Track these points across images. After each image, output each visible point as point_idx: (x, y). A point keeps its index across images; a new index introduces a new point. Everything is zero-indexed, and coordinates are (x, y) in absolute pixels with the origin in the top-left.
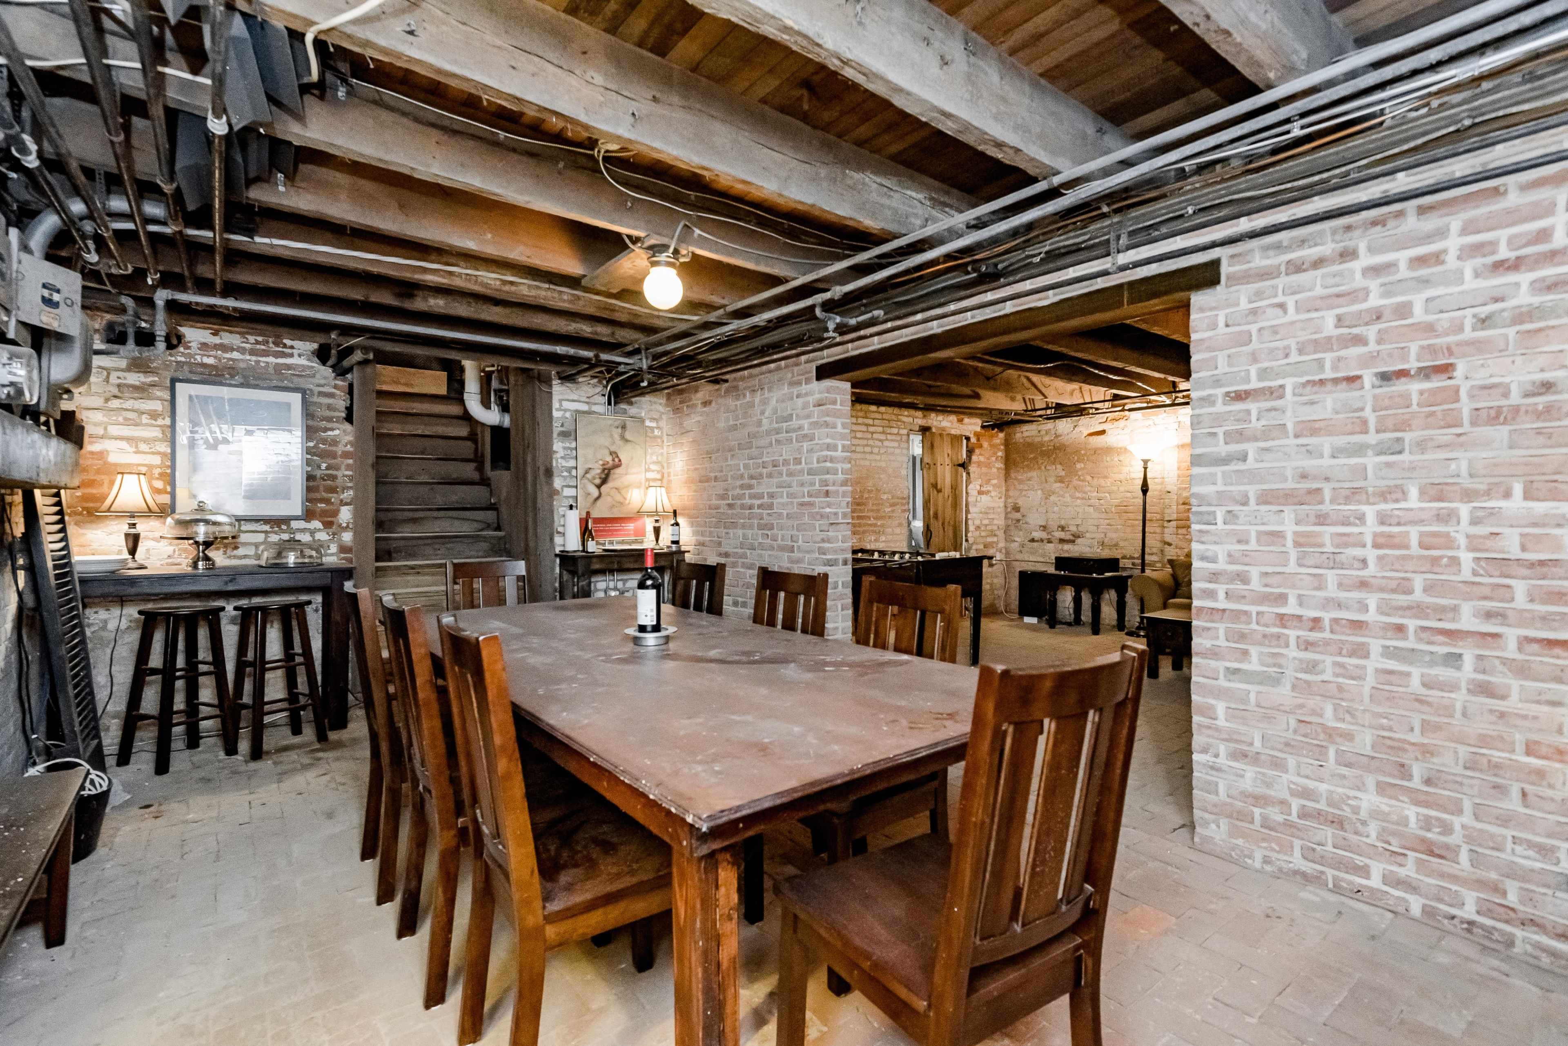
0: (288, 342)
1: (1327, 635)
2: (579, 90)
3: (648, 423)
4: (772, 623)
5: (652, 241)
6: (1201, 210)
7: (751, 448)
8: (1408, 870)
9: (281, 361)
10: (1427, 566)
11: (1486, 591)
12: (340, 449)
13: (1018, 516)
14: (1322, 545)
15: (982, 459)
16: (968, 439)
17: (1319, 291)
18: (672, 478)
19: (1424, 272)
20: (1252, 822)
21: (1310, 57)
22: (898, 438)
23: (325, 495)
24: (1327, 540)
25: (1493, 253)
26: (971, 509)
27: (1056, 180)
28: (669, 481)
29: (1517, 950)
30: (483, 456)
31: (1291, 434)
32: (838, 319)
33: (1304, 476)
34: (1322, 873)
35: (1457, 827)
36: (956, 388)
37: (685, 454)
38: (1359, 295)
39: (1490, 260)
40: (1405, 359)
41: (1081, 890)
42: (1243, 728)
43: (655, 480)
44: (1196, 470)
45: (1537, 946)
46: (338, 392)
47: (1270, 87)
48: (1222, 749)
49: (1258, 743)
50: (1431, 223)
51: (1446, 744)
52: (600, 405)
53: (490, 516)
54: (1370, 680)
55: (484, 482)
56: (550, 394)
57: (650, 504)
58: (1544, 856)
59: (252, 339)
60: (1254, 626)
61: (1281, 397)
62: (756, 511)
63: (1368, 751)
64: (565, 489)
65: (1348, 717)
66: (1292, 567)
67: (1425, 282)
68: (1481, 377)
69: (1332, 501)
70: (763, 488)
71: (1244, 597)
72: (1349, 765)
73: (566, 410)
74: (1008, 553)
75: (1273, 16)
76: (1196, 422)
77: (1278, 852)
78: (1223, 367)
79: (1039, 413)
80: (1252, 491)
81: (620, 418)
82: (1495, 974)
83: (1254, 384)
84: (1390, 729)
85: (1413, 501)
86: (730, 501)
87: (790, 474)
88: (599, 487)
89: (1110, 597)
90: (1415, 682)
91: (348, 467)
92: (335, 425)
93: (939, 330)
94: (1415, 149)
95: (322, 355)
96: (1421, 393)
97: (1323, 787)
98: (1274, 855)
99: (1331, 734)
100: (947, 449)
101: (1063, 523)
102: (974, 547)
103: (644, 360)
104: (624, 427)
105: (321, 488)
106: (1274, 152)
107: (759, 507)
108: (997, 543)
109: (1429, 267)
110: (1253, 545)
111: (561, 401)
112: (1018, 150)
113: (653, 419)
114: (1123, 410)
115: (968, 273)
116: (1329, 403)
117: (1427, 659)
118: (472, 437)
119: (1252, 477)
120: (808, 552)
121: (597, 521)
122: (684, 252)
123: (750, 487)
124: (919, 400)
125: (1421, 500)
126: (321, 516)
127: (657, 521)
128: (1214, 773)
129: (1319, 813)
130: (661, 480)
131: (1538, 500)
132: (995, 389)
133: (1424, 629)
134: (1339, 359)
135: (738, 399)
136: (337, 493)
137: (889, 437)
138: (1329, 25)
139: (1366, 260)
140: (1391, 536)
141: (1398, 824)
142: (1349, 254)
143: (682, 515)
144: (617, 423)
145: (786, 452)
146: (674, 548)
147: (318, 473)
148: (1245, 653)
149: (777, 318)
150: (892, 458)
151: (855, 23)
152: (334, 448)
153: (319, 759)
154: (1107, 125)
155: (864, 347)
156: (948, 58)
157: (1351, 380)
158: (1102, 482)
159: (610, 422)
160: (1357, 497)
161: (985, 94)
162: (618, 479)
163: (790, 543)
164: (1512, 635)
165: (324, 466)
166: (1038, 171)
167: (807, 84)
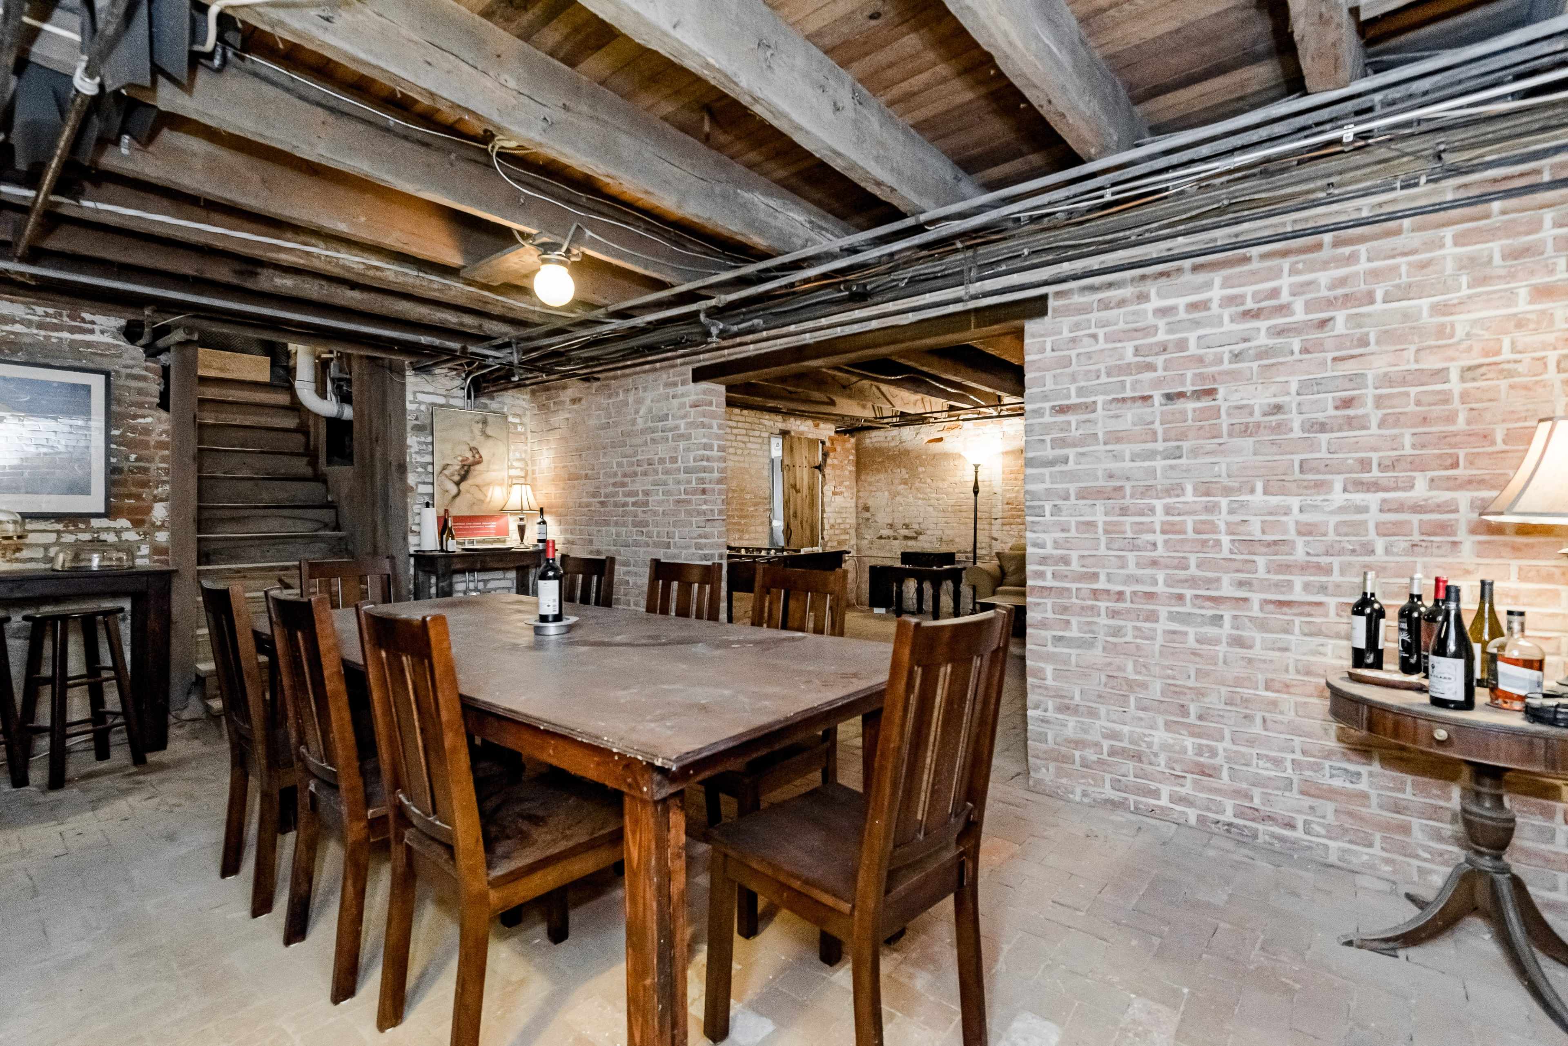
0: (87, 316)
1: (1128, 605)
2: (493, 92)
3: (511, 419)
4: (665, 611)
5: (545, 239)
6: (1034, 252)
7: (625, 446)
8: (1187, 789)
9: (78, 337)
10: (1199, 548)
11: (1238, 565)
12: (154, 438)
13: (867, 515)
14: (1124, 532)
15: (836, 462)
16: (823, 443)
17: (1121, 325)
18: (537, 475)
19: (1196, 315)
20: (1074, 763)
21: (1119, 141)
22: (760, 440)
23: (134, 490)
24: (1128, 528)
25: (1243, 304)
26: (827, 509)
27: (923, 218)
28: (534, 479)
29: (1260, 840)
30: (316, 449)
31: (1101, 441)
32: (721, 326)
33: (1111, 476)
34: (1126, 799)
35: (1221, 751)
36: (817, 395)
37: (552, 452)
38: (1150, 330)
39: (1241, 309)
40: (1183, 383)
41: (965, 806)
42: (1066, 686)
43: (519, 477)
44: (1029, 471)
45: (1273, 836)
46: (151, 375)
47: (1091, 160)
48: (1050, 705)
49: (1077, 697)
50: (1201, 277)
51: (1213, 686)
52: (459, 399)
53: (327, 515)
54: (1160, 640)
55: (319, 478)
56: (404, 384)
57: (514, 502)
58: (1277, 766)
59: (40, 310)
60: (1074, 600)
61: (1094, 411)
62: (630, 508)
63: (1158, 696)
64: (420, 486)
65: (1143, 669)
66: (1102, 550)
67: (1197, 324)
68: (1236, 399)
69: (1132, 497)
70: (638, 486)
71: (1066, 576)
72: (1144, 709)
73: (420, 403)
74: (858, 550)
75: (1095, 105)
76: (1028, 430)
77: (1094, 786)
78: (1050, 385)
79: (886, 420)
80: (1072, 488)
81: (479, 414)
82: (1246, 860)
83: (1074, 400)
84: (1174, 678)
85: (1189, 496)
86: (602, 499)
87: (667, 472)
88: (458, 484)
89: (948, 586)
90: (1191, 638)
91: (164, 459)
92: (146, 412)
93: (811, 341)
94: (1191, 219)
95: (131, 333)
96: (1194, 410)
97: (1126, 729)
98: (1090, 789)
99: (1131, 685)
100: (805, 452)
101: (907, 521)
102: (829, 544)
103: (515, 355)
104: (485, 422)
105: (130, 482)
106: (1090, 210)
107: (634, 504)
108: (849, 540)
109: (1200, 311)
110: (1073, 533)
111: (415, 393)
112: (893, 190)
113: (516, 415)
114: (958, 420)
115: (841, 291)
116: (1129, 417)
117: (1199, 620)
118: (302, 429)
119: (1072, 476)
120: (684, 548)
121: (457, 519)
122: (575, 251)
123: (624, 485)
124: (780, 404)
125: (1194, 495)
126: (128, 513)
127: (521, 519)
128: (1044, 725)
129: (1124, 750)
130: (525, 477)
131: (1273, 495)
132: (850, 397)
133: (1197, 597)
134: (1137, 381)
135: (609, 397)
136: (150, 487)
137: (752, 439)
138: (1132, 116)
139: (1155, 302)
140: (1173, 524)
141: (1179, 753)
142: (1143, 297)
143: (550, 513)
144: (477, 418)
145: (662, 451)
146: (541, 546)
147: (125, 466)
148: (1068, 622)
149: (657, 321)
150: (754, 459)
151: (764, 67)
152: (146, 438)
153: (140, 783)
154: (961, 174)
155: (741, 353)
156: (840, 105)
157: (1145, 398)
158: (940, 484)
159: (469, 417)
160: (1150, 493)
161: (869, 140)
162: (479, 475)
163: (666, 540)
164: (1256, 598)
165: (133, 457)
166: (908, 208)
167: (708, 109)
